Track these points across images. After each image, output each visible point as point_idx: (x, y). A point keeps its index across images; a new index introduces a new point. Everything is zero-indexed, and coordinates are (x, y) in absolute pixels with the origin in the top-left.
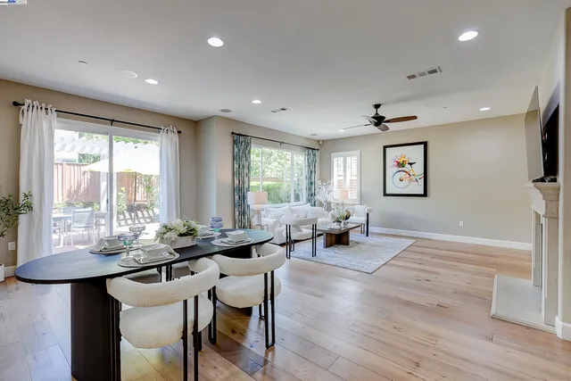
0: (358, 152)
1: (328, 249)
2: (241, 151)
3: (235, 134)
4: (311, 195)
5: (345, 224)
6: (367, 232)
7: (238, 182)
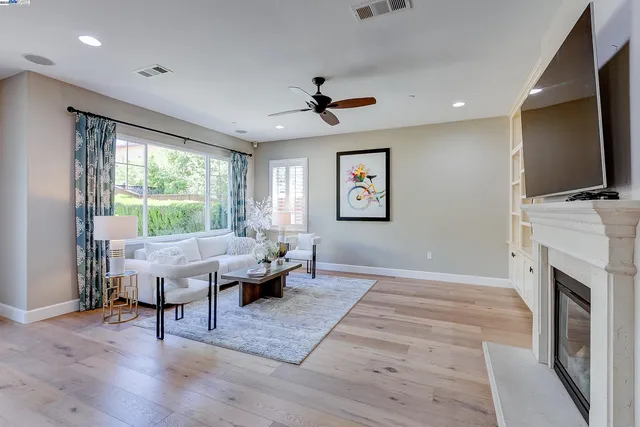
0: (305, 160)
1: (246, 309)
2: (92, 144)
3: (78, 112)
4: (239, 219)
5: (279, 264)
6: (313, 272)
7: (84, 198)
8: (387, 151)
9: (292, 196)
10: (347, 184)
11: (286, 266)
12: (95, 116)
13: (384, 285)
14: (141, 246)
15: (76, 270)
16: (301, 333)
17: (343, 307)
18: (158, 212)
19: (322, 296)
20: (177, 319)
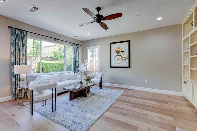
0: (99, 46)
1: (71, 102)
2: (18, 39)
3: (12, 28)
4: (76, 67)
5: (87, 84)
6: (101, 87)
7: (14, 59)
8: (129, 41)
9: (94, 59)
10: (114, 54)
11: (90, 84)
12: (19, 29)
13: (128, 93)
14: (37, 76)
15: (12, 85)
16: (89, 115)
17: (110, 102)
18: (55, 65)
19: (102, 97)
20: (43, 105)
